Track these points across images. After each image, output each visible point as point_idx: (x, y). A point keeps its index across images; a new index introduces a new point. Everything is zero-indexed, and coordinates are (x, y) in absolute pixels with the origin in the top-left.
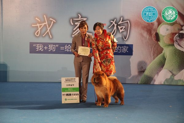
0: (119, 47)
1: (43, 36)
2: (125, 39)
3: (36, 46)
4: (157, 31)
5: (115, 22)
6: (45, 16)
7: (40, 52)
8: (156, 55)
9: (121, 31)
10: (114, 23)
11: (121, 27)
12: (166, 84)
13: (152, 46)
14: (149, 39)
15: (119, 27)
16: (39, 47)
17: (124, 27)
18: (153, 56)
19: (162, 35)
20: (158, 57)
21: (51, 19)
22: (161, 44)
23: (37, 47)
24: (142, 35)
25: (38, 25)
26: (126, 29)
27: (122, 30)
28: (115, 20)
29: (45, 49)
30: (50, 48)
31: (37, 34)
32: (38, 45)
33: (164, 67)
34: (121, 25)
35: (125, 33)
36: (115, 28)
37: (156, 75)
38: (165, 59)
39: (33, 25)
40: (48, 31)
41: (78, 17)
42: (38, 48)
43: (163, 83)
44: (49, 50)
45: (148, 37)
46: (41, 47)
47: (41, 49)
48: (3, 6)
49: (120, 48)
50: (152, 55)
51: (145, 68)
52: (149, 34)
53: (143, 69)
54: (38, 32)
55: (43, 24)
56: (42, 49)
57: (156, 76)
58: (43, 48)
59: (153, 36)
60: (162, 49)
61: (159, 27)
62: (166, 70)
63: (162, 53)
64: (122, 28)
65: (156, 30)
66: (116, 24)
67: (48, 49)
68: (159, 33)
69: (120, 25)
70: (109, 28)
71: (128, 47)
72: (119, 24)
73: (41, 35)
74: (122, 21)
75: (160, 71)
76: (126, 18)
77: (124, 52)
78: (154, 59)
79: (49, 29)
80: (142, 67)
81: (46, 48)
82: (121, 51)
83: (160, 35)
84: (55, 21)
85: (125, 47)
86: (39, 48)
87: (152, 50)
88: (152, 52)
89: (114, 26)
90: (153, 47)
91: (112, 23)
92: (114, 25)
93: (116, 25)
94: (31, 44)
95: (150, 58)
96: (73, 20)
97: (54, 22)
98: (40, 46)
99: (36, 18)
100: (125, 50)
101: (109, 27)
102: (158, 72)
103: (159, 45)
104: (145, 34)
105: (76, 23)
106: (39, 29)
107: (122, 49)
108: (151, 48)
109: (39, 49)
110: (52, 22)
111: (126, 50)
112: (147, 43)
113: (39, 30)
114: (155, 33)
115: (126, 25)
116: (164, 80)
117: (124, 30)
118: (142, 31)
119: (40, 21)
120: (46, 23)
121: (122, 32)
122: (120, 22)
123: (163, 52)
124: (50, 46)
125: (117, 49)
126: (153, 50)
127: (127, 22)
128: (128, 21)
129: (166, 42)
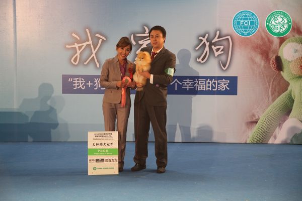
0: (213, 81)
1: (85, 63)
2: (224, 67)
3: (73, 80)
4: (278, 54)
5: (207, 40)
6: (87, 30)
7: (79, 91)
8: (276, 94)
9: (216, 54)
10: (204, 40)
11: (217, 47)
12: (294, 143)
13: (270, 79)
14: (265, 67)
15: (213, 47)
16: (77, 83)
17: (222, 47)
18: (272, 95)
19: (286, 60)
20: (281, 97)
21: (98, 35)
22: (285, 74)
23: (75, 83)
24: (252, 60)
25: (76, 45)
26: (226, 51)
27: (219, 52)
28: (207, 35)
29: (88, 85)
30: (97, 84)
31: (75, 60)
32: (76, 79)
33: (291, 114)
34: (217, 43)
35: (223, 58)
36: (207, 49)
37: (278, 127)
38: (291, 100)
39: (67, 46)
40: (94, 55)
41: (144, 32)
42: (76, 85)
43: (289, 141)
44: (96, 87)
45: (263, 63)
46: (82, 83)
47: (81, 86)
48: (17, 15)
49: (215, 83)
50: (270, 94)
51: (258, 117)
52: (264, 58)
53: (254, 119)
54: (77, 57)
55: (85, 44)
56: (83, 87)
57: (277, 129)
58: (85, 84)
59: (271, 61)
60: (288, 84)
61: (282, 46)
62: (295, 119)
63: (287, 90)
64: (219, 49)
65: (276, 51)
66: (209, 43)
67: (93, 87)
68: (282, 58)
69: (215, 44)
70: (197, 49)
71: (229, 81)
72: (213, 42)
73: (81, 62)
74: (219, 38)
75: (284, 121)
76: (224, 32)
77: (223, 89)
78: (274, 100)
79: (94, 52)
80: (254, 115)
81: (90, 84)
82: (218, 88)
83: (283, 61)
84: (105, 39)
85: (224, 80)
86: (79, 84)
87: (269, 85)
88: (270, 89)
89: (206, 45)
90: (272, 80)
91: (202, 40)
92: (204, 45)
93: (207, 44)
94: (65, 78)
95: (267, 99)
96: (135, 37)
97: (103, 40)
98: (80, 82)
99: (73, 35)
100: (224, 85)
101: (197, 47)
102: (280, 124)
103: (282, 77)
104: (258, 59)
105: (140, 42)
106: (79, 52)
107: (218, 84)
108: (269, 82)
109: (78, 86)
110: (101, 40)
111: (226, 85)
112: (261, 73)
113: (78, 54)
114: (274, 57)
115: (225, 43)
116: (292, 137)
117: (222, 52)
118: (253, 54)
119: (79, 39)
120: (90, 42)
121: (218, 55)
122: (216, 40)
123: (289, 88)
124: (96, 81)
125: (210, 85)
126: (271, 86)
127: (228, 39)
128: (229, 37)
129: (293, 72)
